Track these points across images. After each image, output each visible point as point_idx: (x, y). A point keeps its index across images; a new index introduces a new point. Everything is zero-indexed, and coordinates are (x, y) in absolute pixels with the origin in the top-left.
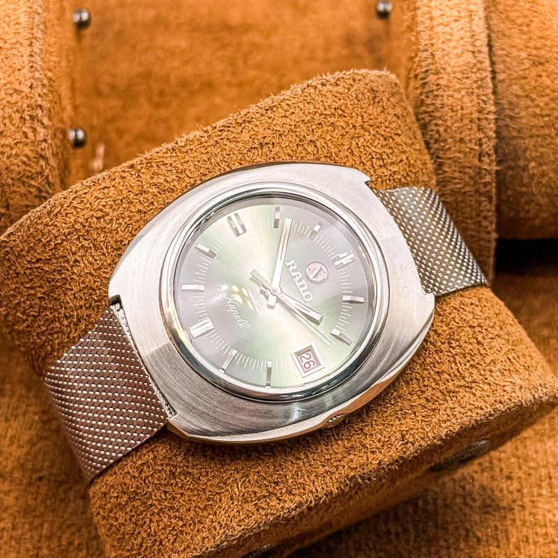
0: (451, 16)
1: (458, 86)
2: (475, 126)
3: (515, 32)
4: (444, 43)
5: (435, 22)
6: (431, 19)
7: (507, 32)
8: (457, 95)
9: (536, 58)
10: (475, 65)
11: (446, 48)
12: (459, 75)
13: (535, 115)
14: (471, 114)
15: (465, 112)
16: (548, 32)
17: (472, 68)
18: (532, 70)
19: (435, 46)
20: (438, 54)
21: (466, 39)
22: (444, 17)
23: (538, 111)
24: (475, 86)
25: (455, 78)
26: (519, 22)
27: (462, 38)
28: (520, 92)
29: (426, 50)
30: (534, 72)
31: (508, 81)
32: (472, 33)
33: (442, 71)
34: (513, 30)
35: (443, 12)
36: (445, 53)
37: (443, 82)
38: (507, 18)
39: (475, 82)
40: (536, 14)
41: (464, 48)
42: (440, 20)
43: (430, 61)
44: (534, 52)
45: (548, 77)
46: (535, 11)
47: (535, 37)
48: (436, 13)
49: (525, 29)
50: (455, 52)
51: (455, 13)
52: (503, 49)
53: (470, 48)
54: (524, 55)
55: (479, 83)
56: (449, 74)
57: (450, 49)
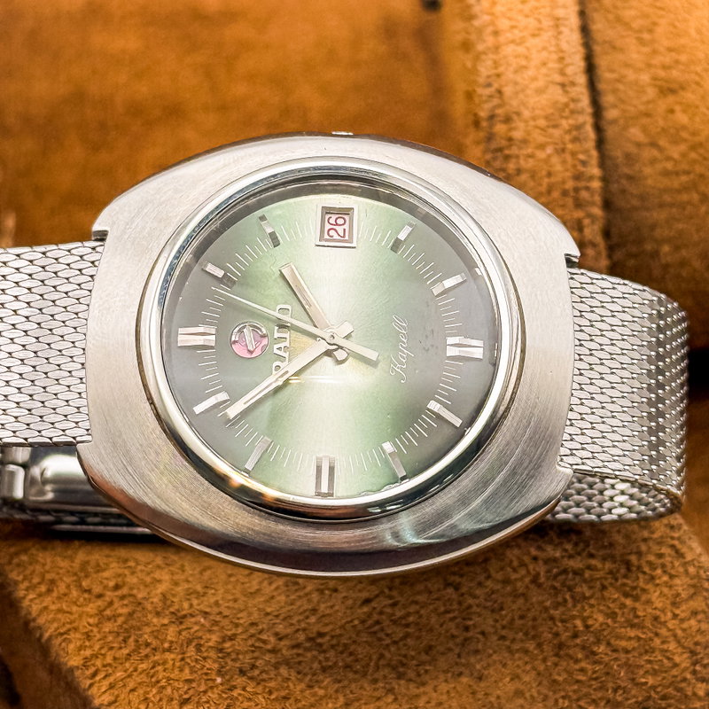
0: (526, 28)
1: (541, 139)
2: (569, 201)
3: (631, 42)
4: (516, 72)
5: (502, 39)
6: (496, 33)
7: (618, 43)
8: (541, 155)
9: (664, 84)
10: (566, 105)
11: (519, 79)
12: (542, 123)
13: (666, 173)
14: (564, 182)
15: (553, 180)
16: (682, 41)
17: (563, 110)
18: (660, 102)
19: (503, 78)
20: (508, 90)
21: (551, 65)
22: (516, 32)
23: (669, 166)
24: (567, 137)
25: (536, 127)
26: (636, 24)
27: (544, 64)
28: (641, 137)
29: (489, 85)
30: (662, 105)
31: (622, 122)
32: (561, 55)
33: (515, 117)
34: (627, 40)
35: (514, 23)
36: (518, 88)
37: (517, 135)
38: (619, 20)
39: (569, 132)
40: (662, 13)
41: (550, 79)
42: (509, 35)
43: (496, 101)
44: (662, 73)
45: (684, 111)
46: (661, 8)
47: (662, 49)
48: (503, 24)
49: (646, 36)
50: (534, 85)
51: (532, 23)
52: (612, 71)
53: (558, 78)
54: (645, 78)
55: (574, 133)
56: (526, 121)
57: (527, 82)
